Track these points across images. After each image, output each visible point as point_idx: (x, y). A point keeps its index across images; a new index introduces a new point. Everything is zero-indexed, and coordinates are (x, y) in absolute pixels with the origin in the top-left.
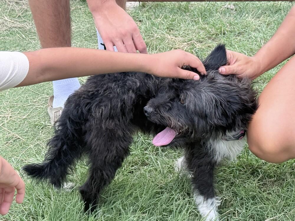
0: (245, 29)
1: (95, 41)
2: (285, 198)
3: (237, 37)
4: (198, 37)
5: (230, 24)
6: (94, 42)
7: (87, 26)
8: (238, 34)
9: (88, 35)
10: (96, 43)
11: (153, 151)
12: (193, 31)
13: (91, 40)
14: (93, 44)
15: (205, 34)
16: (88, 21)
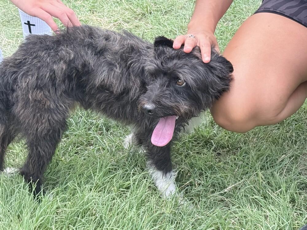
0: (171, 7)
1: (14, 25)
2: (243, 166)
3: (165, 16)
4: (124, 17)
5: (155, 4)
6: (14, 27)
7: (3, 11)
8: (165, 13)
9: (6, 20)
10: (15, 28)
11: (96, 131)
12: (118, 12)
13: (9, 25)
14: (12, 28)
15: (130, 15)
16: (3, 6)
